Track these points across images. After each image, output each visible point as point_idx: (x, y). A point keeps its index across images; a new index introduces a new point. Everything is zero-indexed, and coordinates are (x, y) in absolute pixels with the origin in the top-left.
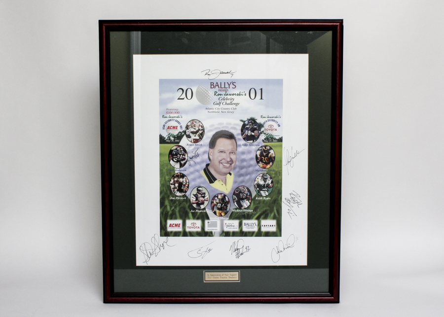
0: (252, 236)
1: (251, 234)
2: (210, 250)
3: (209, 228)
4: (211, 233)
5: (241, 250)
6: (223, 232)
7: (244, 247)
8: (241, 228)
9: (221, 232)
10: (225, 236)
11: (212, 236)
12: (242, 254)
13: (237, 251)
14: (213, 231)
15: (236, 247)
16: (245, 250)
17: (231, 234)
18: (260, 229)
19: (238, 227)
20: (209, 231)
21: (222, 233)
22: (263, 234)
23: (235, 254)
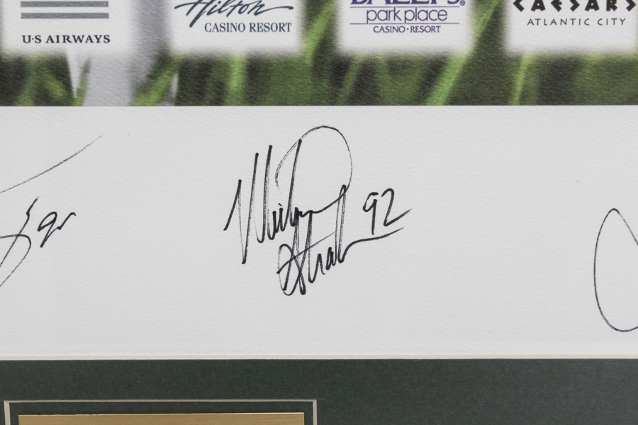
0: (420, 97)
1: (410, 85)
2: (51, 224)
3: (35, 27)
4: (58, 68)
5: (323, 226)
6: (163, 61)
7: (356, 198)
8: (319, 26)
9: (146, 64)
10: (181, 100)
11: (68, 99)
12: (334, 257)
13: (286, 236)
14: (74, 54)
15: (277, 199)
16: (357, 224)
17: (236, 82)
18: (492, 33)
19: (294, 17)
20: (33, 51)
21: (154, 75)
22: (520, 80)
23: (269, 255)
